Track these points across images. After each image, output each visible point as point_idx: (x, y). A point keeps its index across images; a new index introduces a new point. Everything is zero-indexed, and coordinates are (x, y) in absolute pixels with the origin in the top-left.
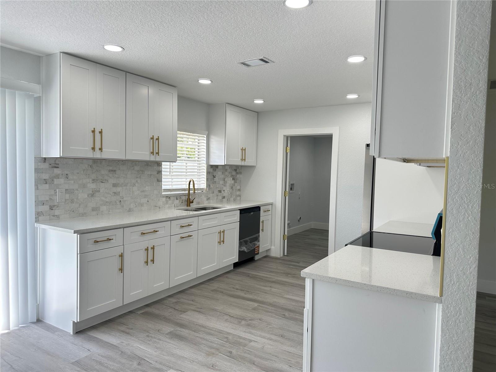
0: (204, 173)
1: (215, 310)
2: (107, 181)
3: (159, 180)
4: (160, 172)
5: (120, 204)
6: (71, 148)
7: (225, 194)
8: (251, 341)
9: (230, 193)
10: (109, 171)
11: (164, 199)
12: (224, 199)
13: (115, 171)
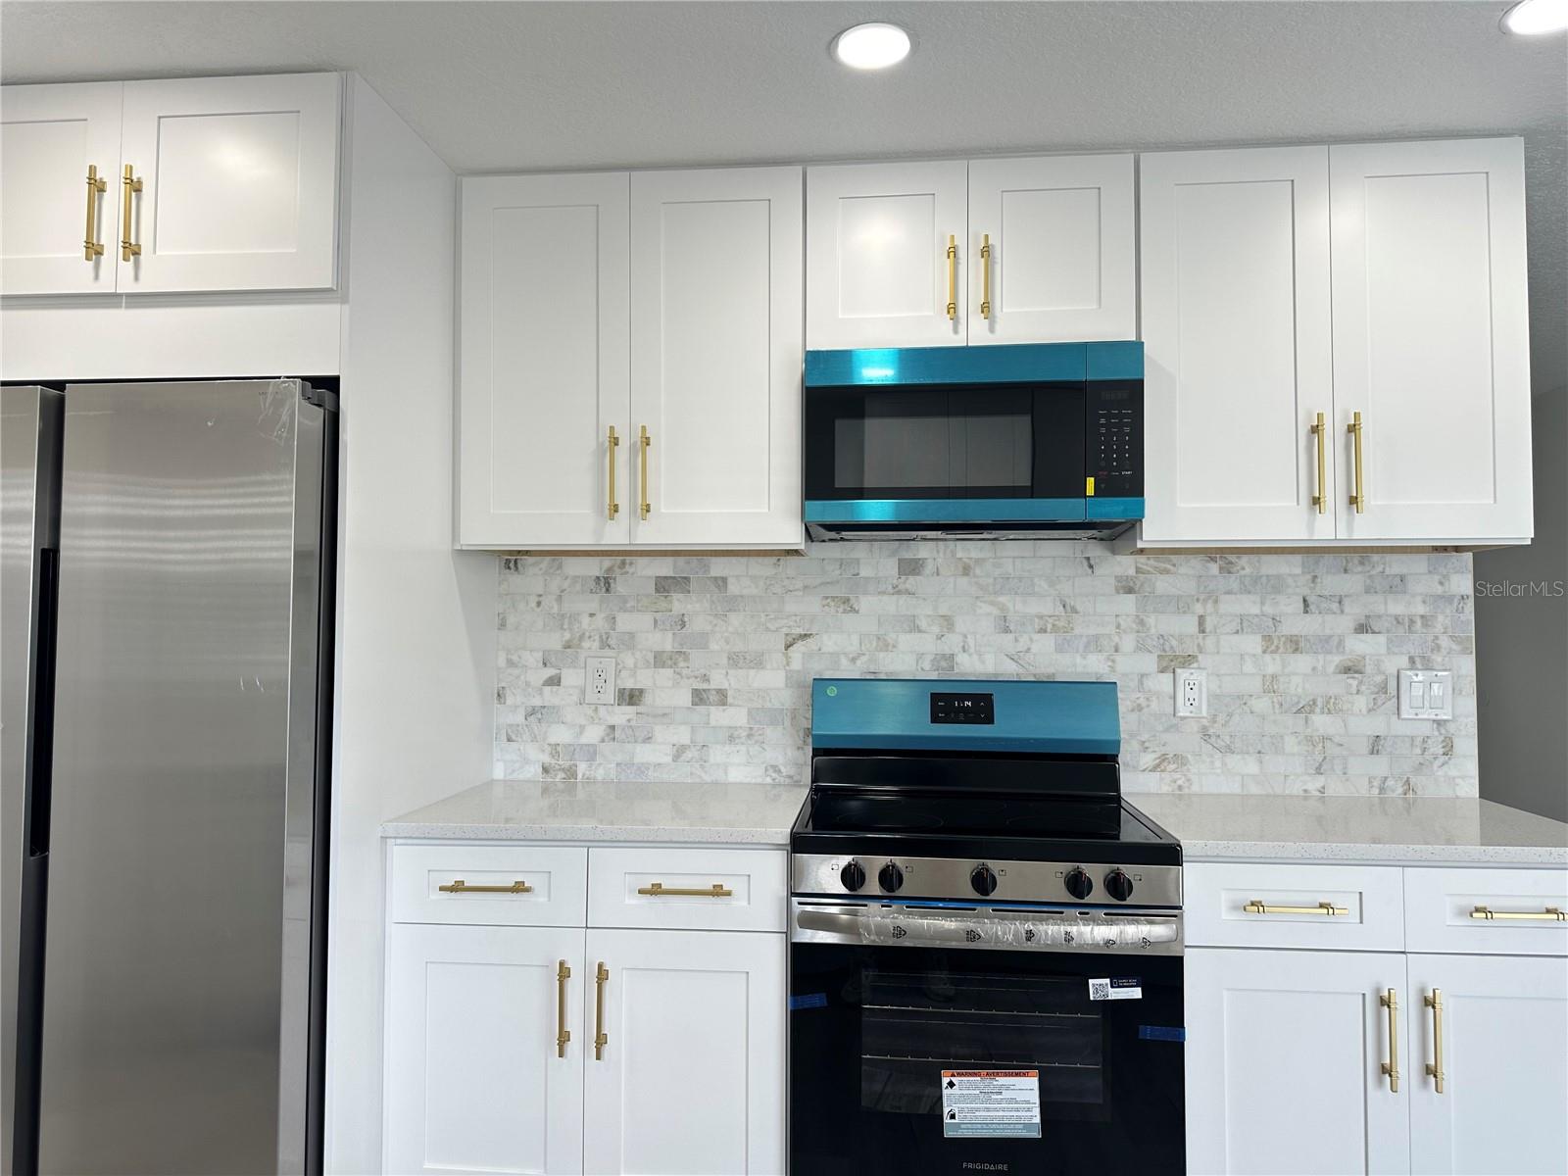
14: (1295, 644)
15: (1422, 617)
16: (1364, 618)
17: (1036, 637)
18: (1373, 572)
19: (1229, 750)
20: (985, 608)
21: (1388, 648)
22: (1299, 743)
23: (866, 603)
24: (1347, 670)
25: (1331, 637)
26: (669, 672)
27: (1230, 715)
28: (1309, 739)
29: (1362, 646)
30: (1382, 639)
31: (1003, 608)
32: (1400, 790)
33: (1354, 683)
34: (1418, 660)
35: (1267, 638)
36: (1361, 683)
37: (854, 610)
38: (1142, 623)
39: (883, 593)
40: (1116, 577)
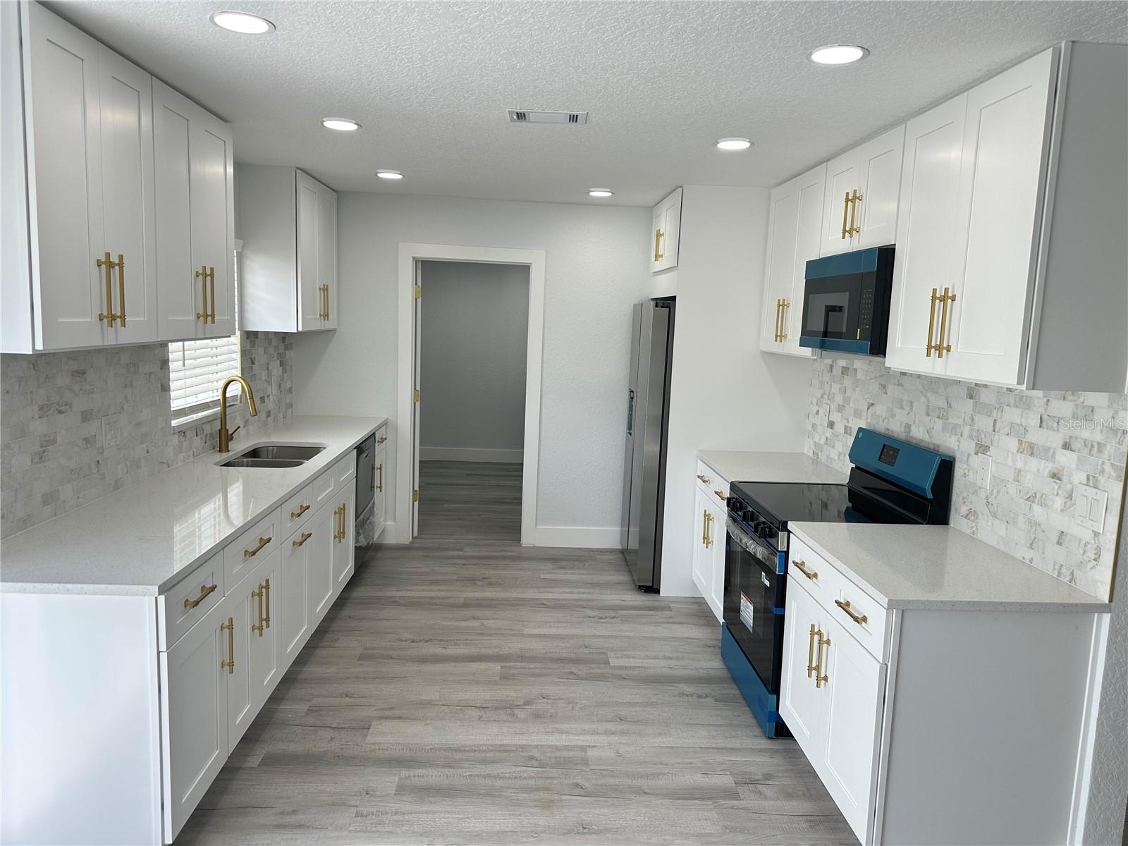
0: (233, 356)
1: (430, 704)
2: (71, 407)
3: (165, 388)
4: (165, 363)
5: (98, 471)
6: (59, 320)
7: (270, 404)
8: (583, 749)
9: (276, 402)
10: (73, 375)
11: (175, 439)
12: (269, 419)
13: (84, 373)
14: (1032, 450)
15: (1099, 443)
16: (1068, 437)
17: (937, 420)
18: (1078, 402)
19: (995, 516)
20: (923, 399)
21: (1077, 465)
22: (1025, 522)
23: (890, 388)
24: (1055, 476)
25: (1050, 448)
26: (840, 414)
27: (998, 492)
28: (1030, 521)
29: (1066, 459)
30: (1074, 456)
31: (928, 401)
32: (1068, 578)
33: (1056, 487)
34: (1091, 478)
35: (1020, 442)
36: (1059, 487)
37: (886, 393)
38: (973, 420)
39: (895, 384)
40: (968, 387)
